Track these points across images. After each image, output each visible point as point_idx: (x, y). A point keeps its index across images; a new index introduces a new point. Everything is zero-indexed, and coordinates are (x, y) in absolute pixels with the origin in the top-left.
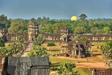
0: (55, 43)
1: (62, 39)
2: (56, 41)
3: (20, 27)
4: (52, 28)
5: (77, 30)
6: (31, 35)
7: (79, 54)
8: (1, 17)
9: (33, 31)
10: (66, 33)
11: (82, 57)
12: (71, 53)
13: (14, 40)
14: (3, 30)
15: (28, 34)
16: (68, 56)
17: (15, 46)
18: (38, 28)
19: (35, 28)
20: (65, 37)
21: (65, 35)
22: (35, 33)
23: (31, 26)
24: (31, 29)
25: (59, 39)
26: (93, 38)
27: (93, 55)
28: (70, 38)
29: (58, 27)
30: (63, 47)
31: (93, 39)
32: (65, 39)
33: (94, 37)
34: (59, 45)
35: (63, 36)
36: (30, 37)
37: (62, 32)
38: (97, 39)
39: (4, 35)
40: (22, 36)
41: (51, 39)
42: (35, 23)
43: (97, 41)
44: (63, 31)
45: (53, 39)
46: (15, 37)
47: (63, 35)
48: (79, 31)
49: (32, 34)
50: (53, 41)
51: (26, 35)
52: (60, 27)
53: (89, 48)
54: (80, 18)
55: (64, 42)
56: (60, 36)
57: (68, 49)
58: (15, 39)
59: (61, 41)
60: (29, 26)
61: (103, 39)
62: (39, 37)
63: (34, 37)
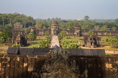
1: (76, 33)
2: (71, 35)
4: (66, 26)
7: (93, 45)
8: (29, 18)
9: (54, 28)
10: (79, 29)
11: (95, 47)
12: (87, 44)
14: (33, 27)
15: (51, 30)
16: (84, 46)
18: (58, 26)
19: (56, 26)
21: (78, 31)
22: (56, 29)
23: (53, 24)
24: (53, 26)
25: (73, 33)
27: (102, 46)
30: (81, 40)
31: (98, 34)
32: (78, 34)
34: (74, 38)
35: (77, 31)
36: (52, 32)
37: (76, 29)
38: (101, 34)
39: (34, 31)
41: (68, 34)
42: (56, 22)
43: (101, 35)
44: (76, 28)
45: (69, 33)
48: (85, 28)
49: (54, 30)
53: (99, 41)
54: (85, 18)
55: (77, 36)
56: (74, 31)
57: (84, 41)
58: (42, 33)
61: (105, 34)
63: (55, 32)
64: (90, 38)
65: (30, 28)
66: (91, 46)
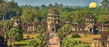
0: (79, 35)
1: (87, 29)
2: (80, 32)
3: (34, 15)
4: (72, 17)
5: (101, 19)
6: (50, 25)
8: (11, 4)
9: (52, 20)
10: (92, 22)
13: (31, 31)
14: (18, 19)
15: (47, 24)
17: (42, 38)
18: (58, 17)
19: (55, 17)
20: (91, 27)
21: (91, 25)
22: (56, 22)
23: (50, 14)
24: (51, 18)
25: (83, 30)
28: (97, 29)
29: (79, 15)
32: (91, 30)
34: (84, 36)
35: (89, 26)
36: (49, 27)
37: (87, 22)
39: (19, 25)
40: (42, 26)
41: (74, 30)
42: (55, 11)
44: (88, 20)
45: (76, 29)
46: (32, 27)
47: (89, 24)
48: (103, 20)
49: (51, 23)
50: (76, 31)
51: (45, 25)
52: (81, 15)
54: (102, 4)
55: (90, 34)
56: (84, 26)
57: (102, 42)
58: (32, 29)
59: (85, 32)
60: (48, 14)
62: (65, 28)
63: (54, 27)
65: (13, 21)
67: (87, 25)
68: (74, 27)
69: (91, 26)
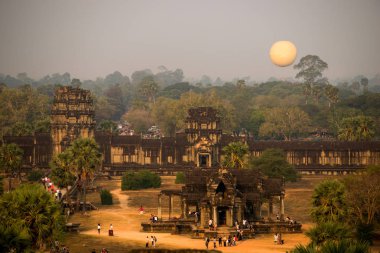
1: (192, 158)
2: (169, 168)
6: (62, 144)
9: (69, 128)
15: (50, 140)
20: (205, 151)
21: (205, 145)
23: (62, 106)
24: (63, 118)
25: (180, 159)
26: (323, 154)
30: (168, 193)
32: (204, 160)
33: (327, 152)
35: (198, 146)
37: (193, 132)
38: (339, 161)
41: (148, 161)
43: (338, 169)
44: (195, 126)
45: (153, 159)
47: (197, 142)
51: (43, 144)
54: (298, 71)
56: (182, 147)
57: (189, 203)
61: (364, 162)
64: (215, 186)
66: (223, 231)
67: (193, 144)
68: (149, 150)
69: (204, 148)
